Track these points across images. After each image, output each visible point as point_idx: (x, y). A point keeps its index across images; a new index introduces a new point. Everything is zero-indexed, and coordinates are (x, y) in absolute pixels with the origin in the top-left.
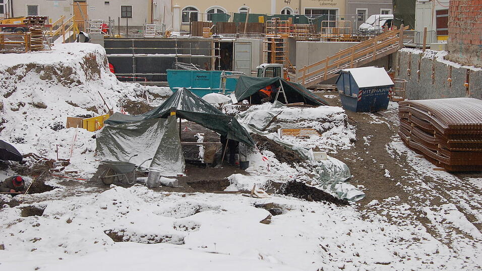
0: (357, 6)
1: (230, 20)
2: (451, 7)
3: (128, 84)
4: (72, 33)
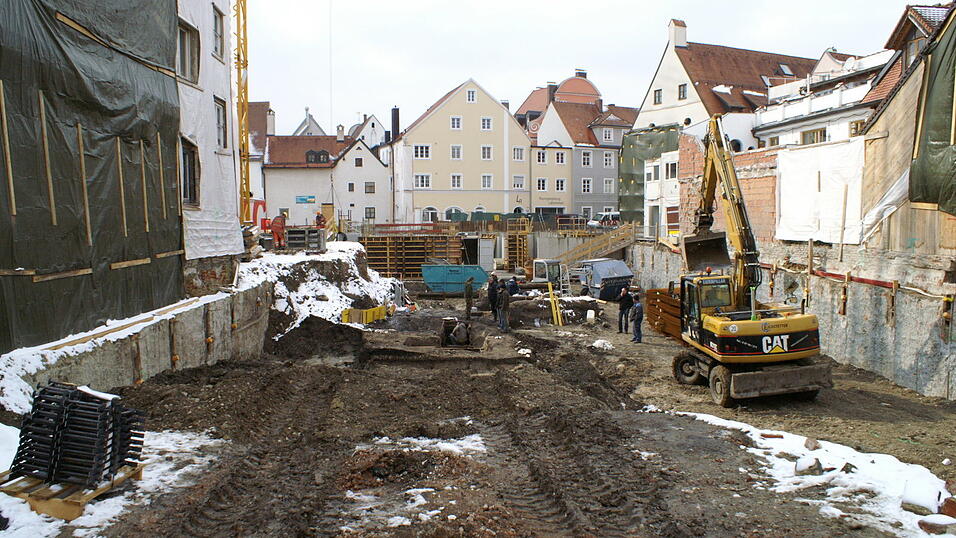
0: (582, 204)
1: (469, 219)
2: (682, 205)
3: (386, 279)
4: (332, 233)
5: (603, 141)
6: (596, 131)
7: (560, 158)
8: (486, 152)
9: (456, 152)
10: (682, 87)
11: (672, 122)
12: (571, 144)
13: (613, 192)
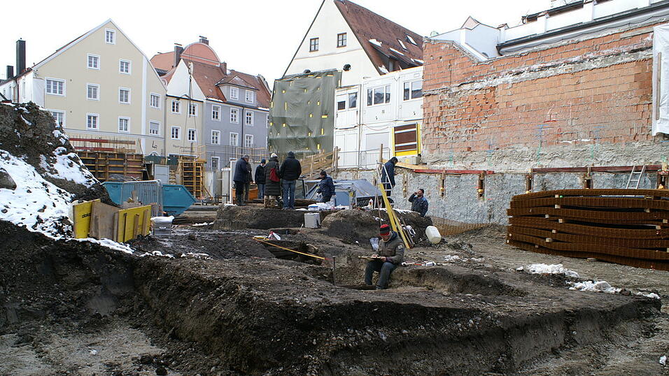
0: (211, 154)
5: (230, 98)
6: (224, 89)
7: (192, 110)
8: (124, 95)
9: (92, 92)
10: (341, 36)
11: (331, 68)
12: (203, 98)
13: (237, 144)
